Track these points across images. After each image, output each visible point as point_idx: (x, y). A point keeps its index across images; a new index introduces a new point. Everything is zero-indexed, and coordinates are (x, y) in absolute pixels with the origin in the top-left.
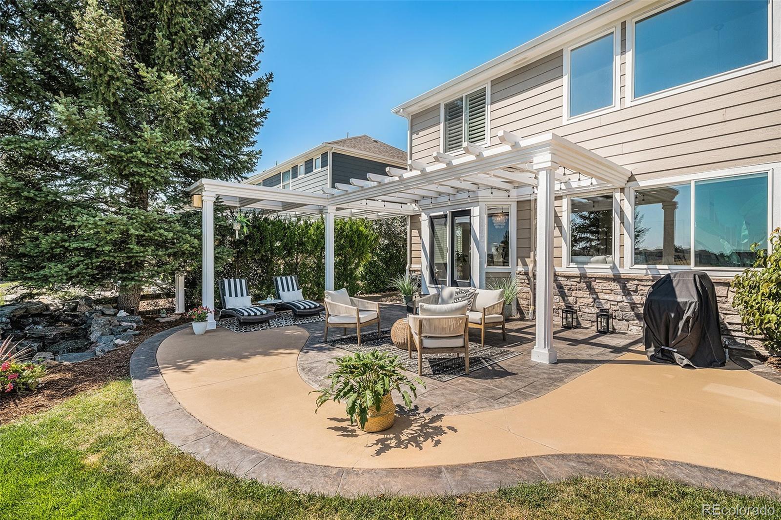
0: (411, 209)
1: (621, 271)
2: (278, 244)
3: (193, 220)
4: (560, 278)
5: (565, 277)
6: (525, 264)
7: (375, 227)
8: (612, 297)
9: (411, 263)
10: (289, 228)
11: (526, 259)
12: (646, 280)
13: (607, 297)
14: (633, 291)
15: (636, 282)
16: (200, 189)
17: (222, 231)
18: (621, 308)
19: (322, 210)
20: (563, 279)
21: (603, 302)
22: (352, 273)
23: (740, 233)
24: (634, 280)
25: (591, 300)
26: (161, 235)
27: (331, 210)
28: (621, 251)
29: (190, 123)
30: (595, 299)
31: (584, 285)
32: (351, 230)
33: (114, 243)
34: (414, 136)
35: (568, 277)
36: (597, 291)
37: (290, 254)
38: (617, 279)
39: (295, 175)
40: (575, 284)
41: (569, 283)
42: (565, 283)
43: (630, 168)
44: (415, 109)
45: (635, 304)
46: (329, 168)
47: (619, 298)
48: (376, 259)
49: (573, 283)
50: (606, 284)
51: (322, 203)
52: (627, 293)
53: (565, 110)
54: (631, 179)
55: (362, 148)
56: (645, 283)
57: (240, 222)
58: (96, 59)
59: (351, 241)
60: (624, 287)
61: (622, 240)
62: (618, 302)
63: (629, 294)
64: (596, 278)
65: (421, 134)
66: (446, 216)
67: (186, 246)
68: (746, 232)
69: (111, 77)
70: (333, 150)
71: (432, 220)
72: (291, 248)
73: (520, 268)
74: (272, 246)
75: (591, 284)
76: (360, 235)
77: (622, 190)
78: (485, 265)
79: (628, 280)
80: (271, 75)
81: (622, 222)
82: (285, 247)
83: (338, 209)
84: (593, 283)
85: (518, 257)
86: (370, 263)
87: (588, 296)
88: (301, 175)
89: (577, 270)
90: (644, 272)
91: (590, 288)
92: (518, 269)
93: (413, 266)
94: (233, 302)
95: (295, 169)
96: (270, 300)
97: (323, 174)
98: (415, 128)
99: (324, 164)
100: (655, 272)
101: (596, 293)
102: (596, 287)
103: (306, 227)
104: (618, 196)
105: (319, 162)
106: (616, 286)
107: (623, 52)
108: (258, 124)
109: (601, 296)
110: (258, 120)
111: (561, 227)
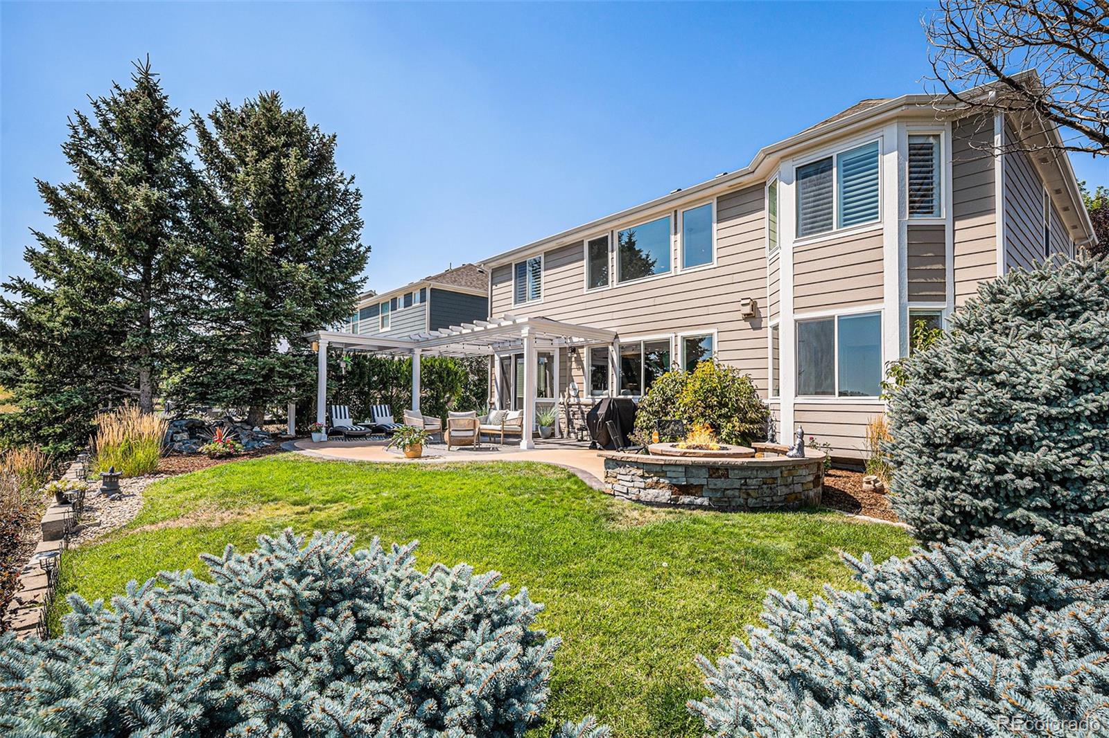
0: (489, 350)
2: (375, 378)
3: (312, 359)
5: (585, 405)
6: (563, 397)
7: (466, 364)
9: (491, 396)
10: (384, 365)
11: (564, 393)
16: (317, 338)
17: (333, 368)
19: (411, 351)
20: (583, 406)
22: (444, 406)
26: (293, 371)
27: (418, 352)
28: (612, 387)
29: (312, 293)
32: (441, 365)
33: (263, 376)
34: (494, 287)
37: (385, 388)
39: (394, 308)
41: (587, 410)
43: (614, 330)
46: (427, 303)
48: (468, 394)
51: (410, 346)
53: (585, 284)
54: (616, 337)
55: (463, 283)
57: (345, 361)
58: (257, 258)
59: (440, 377)
61: (612, 379)
65: (499, 286)
66: (510, 357)
67: (309, 379)
69: (265, 268)
70: (431, 287)
71: (502, 360)
72: (386, 382)
73: (561, 399)
74: (369, 380)
76: (449, 372)
77: (612, 344)
78: (536, 397)
80: (370, 248)
81: (613, 366)
82: (381, 381)
83: (423, 350)
85: (560, 391)
86: (463, 398)
88: (401, 308)
89: (591, 400)
92: (559, 400)
93: (492, 399)
94: (338, 423)
95: (394, 300)
96: (367, 422)
97: (422, 309)
98: (496, 280)
99: (423, 300)
103: (400, 364)
104: (611, 348)
105: (418, 297)
107: (612, 251)
108: (359, 287)
110: (359, 284)
111: (583, 368)
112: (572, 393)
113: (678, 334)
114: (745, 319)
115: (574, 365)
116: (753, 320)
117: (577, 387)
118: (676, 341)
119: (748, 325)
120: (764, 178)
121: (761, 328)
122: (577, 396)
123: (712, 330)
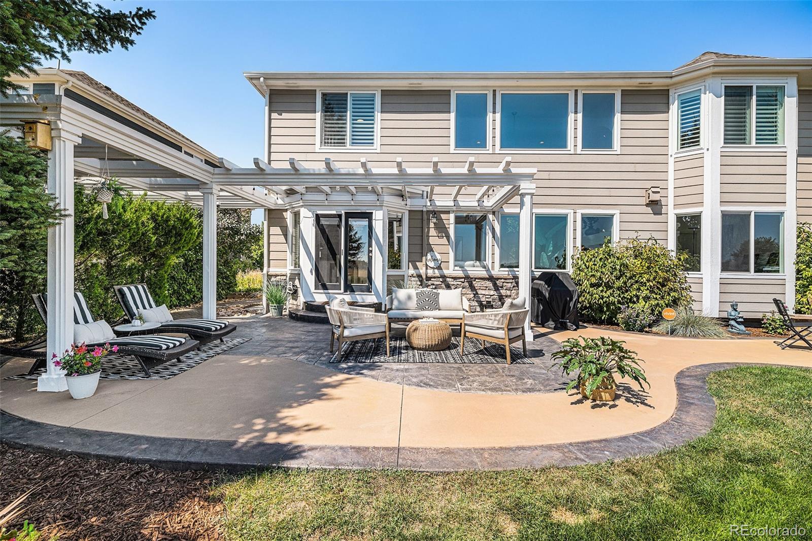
1: (493, 272)
4: (448, 279)
5: (452, 278)
6: (416, 268)
8: (487, 292)
9: (269, 266)
11: (417, 263)
12: (509, 279)
13: (483, 292)
14: (500, 287)
15: (503, 280)
18: (493, 300)
20: (451, 280)
21: (481, 296)
23: (548, 249)
24: (501, 279)
25: (472, 295)
28: (493, 258)
30: (475, 295)
31: (466, 284)
34: (275, 115)
35: (455, 278)
36: (476, 288)
38: (491, 279)
40: (460, 283)
41: (455, 283)
42: (452, 283)
44: (280, 84)
45: (502, 296)
47: (492, 293)
49: (458, 283)
50: (483, 282)
52: (497, 288)
53: (452, 141)
56: (508, 281)
60: (495, 285)
61: (493, 250)
62: (491, 296)
63: (498, 290)
64: (476, 278)
65: (285, 115)
66: (338, 216)
68: (552, 249)
71: (319, 218)
73: (412, 271)
75: (472, 283)
77: (494, 212)
78: (387, 270)
79: (498, 279)
81: (494, 237)
84: (474, 282)
85: (409, 261)
87: (470, 293)
89: (461, 272)
90: (507, 273)
91: (472, 287)
92: (410, 272)
93: (271, 269)
98: (277, 108)
100: (513, 273)
101: (476, 290)
102: (476, 285)
104: (491, 217)
106: (489, 284)
107: (494, 112)
109: (480, 292)
111: (448, 237)
112: (431, 264)
113: (577, 211)
114: (647, 205)
115: (433, 232)
116: (654, 206)
117: (438, 257)
118: (575, 217)
119: (649, 210)
120: (668, 86)
121: (661, 214)
122: (439, 268)
123: (615, 211)
